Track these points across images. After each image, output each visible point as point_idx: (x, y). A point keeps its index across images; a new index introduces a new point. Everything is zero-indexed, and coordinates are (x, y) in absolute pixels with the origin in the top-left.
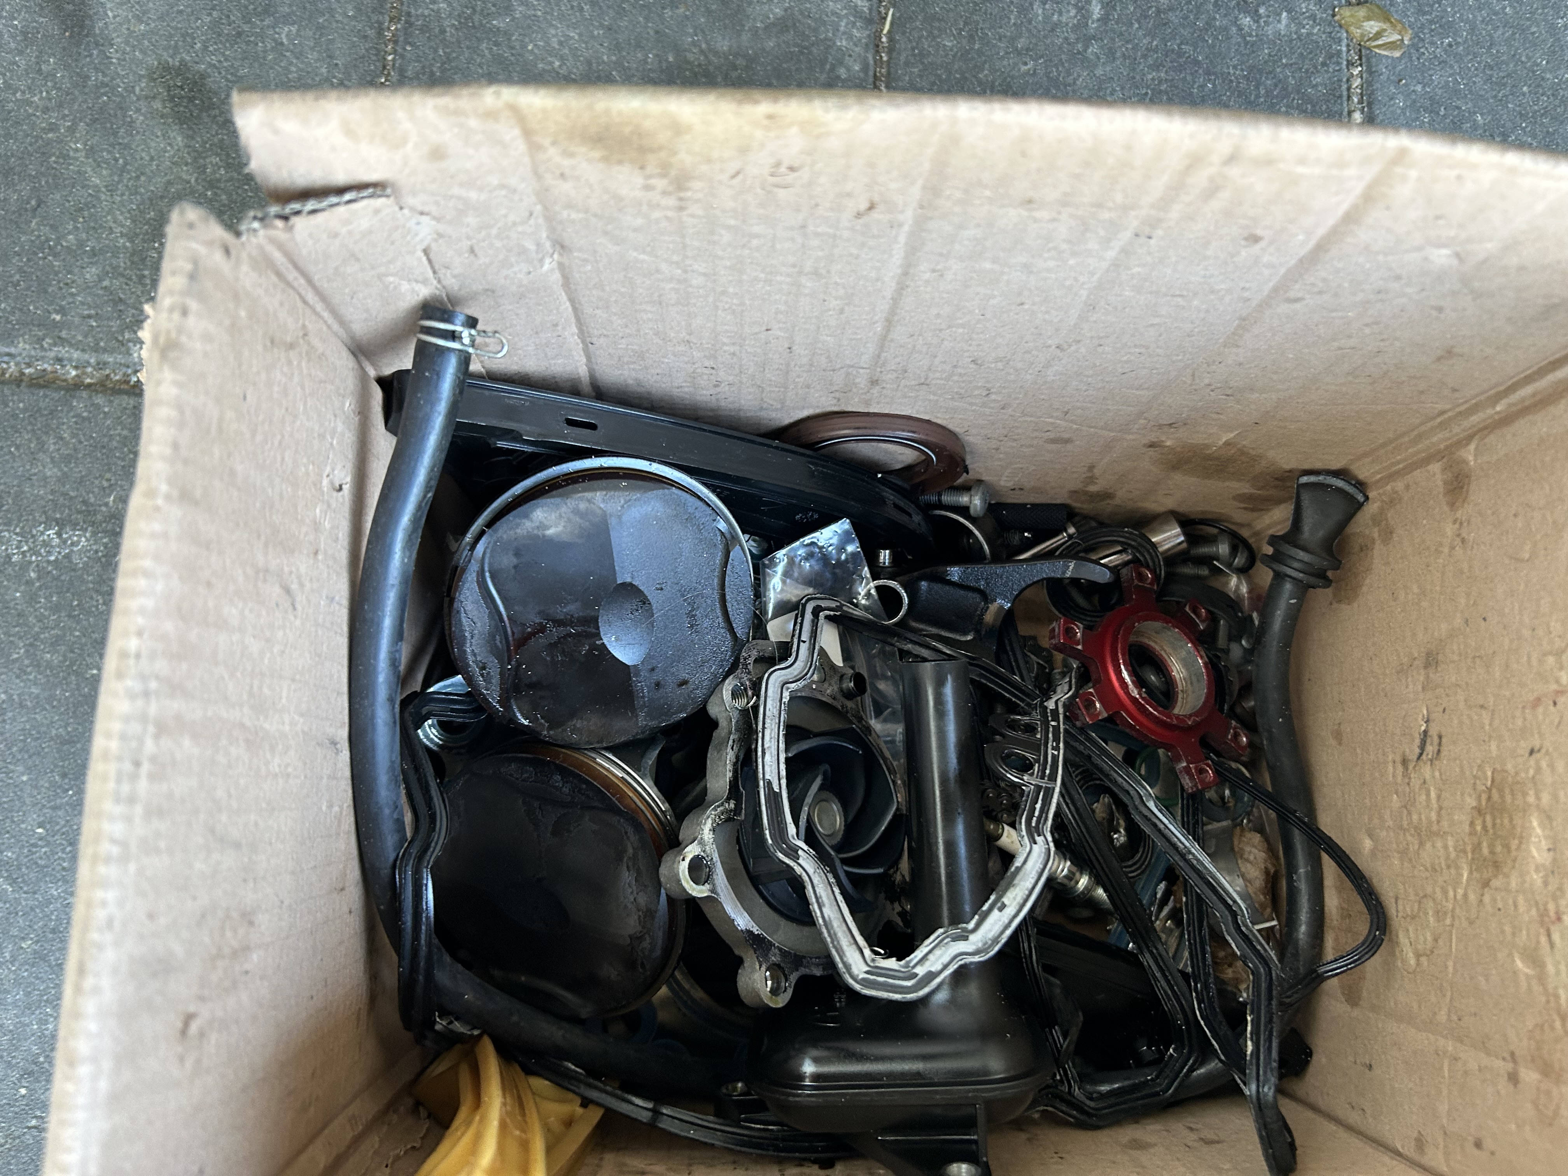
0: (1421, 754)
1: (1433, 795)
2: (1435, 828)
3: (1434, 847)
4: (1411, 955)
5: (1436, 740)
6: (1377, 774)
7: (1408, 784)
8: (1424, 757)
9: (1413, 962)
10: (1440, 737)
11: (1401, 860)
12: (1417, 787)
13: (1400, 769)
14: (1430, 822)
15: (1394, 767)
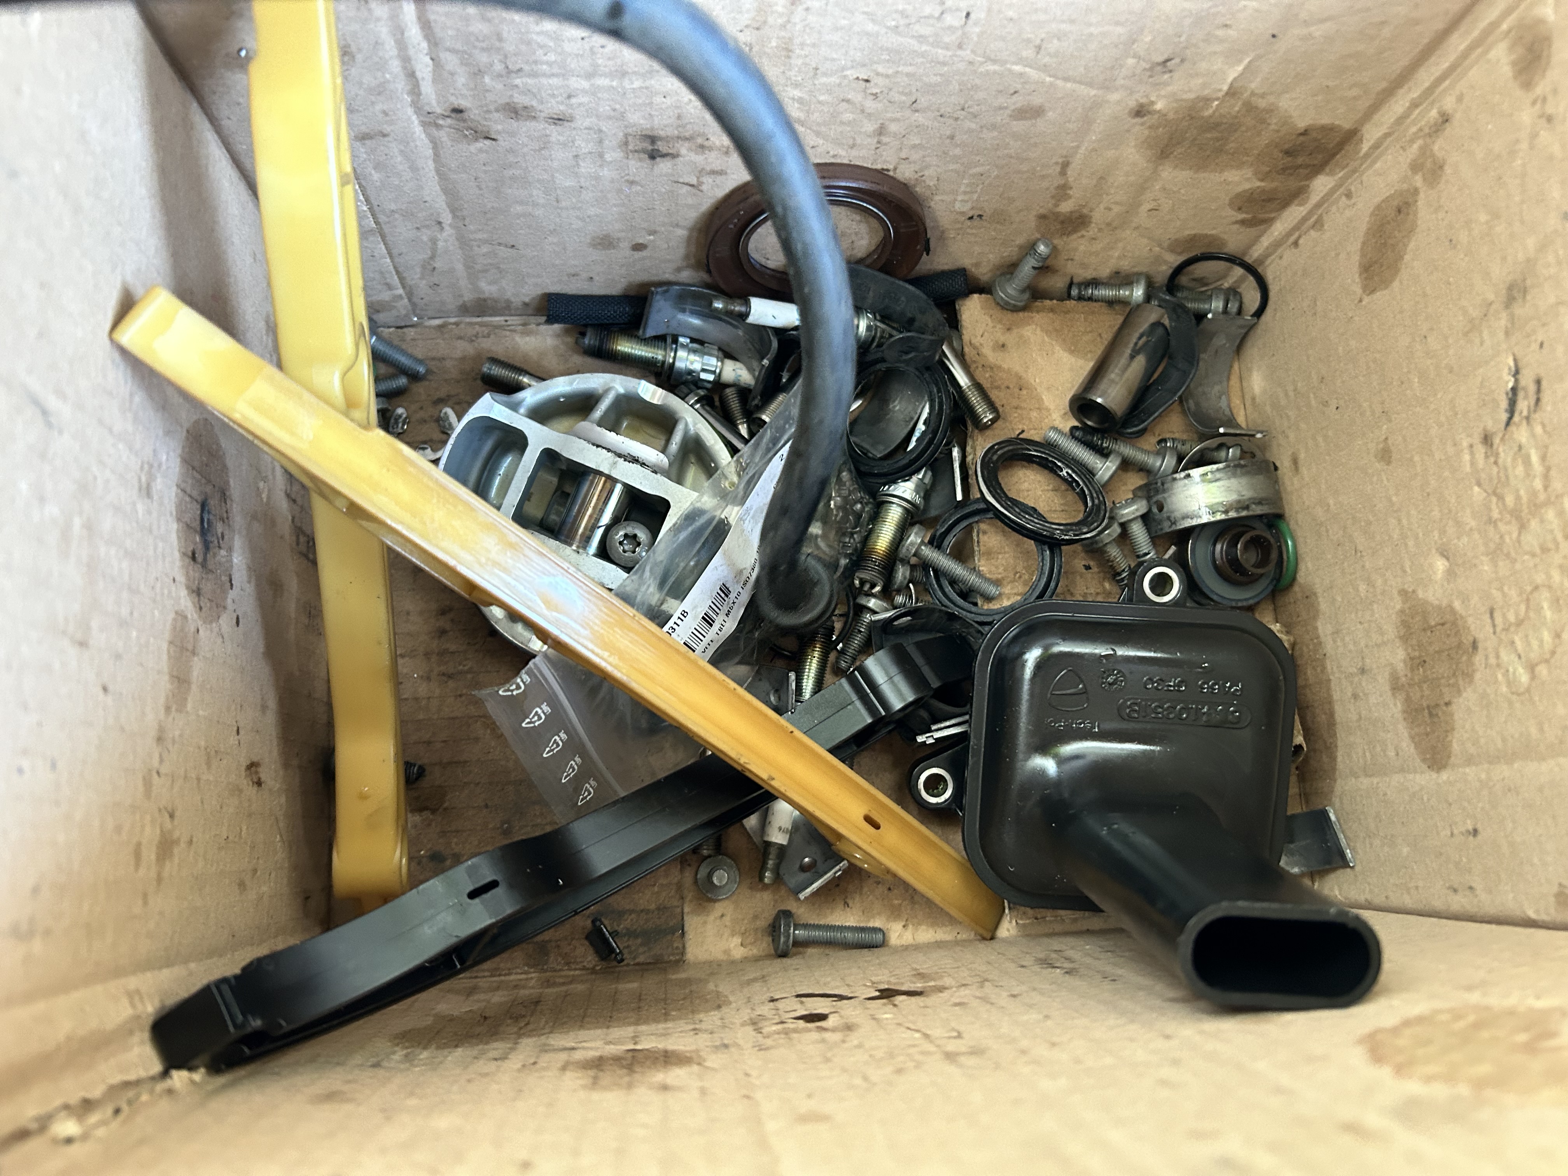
0: (1510, 418)
1: (1535, 458)
2: (1542, 497)
3: (1542, 521)
4: (1521, 670)
5: (1532, 388)
6: (1447, 474)
7: (1496, 463)
8: (1516, 418)
9: (1524, 678)
10: (1538, 382)
11: (1494, 563)
12: (1509, 460)
13: (1480, 449)
14: (1534, 494)
15: (1472, 454)
